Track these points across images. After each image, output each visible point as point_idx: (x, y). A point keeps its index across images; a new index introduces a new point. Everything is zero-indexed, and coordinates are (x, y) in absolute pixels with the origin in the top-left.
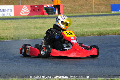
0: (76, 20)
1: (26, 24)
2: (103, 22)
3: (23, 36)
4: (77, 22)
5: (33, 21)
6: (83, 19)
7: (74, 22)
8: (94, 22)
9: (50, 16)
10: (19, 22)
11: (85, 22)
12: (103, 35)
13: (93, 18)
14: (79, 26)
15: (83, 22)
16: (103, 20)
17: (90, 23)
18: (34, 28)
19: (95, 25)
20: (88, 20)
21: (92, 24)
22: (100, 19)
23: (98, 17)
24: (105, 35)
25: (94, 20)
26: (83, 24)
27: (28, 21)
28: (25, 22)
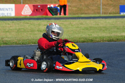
0: (83, 22)
1: (29, 26)
2: (113, 26)
3: (28, 41)
4: (84, 25)
5: (36, 23)
6: (91, 21)
7: (81, 24)
8: (102, 26)
9: (55, 16)
10: (21, 23)
11: (93, 26)
12: (114, 41)
13: (101, 21)
14: (86, 29)
15: (90, 25)
16: (112, 23)
17: (98, 26)
18: (38, 31)
19: (103, 28)
20: (96, 22)
21: (101, 27)
22: (109, 22)
23: (106, 19)
24: (116, 41)
25: (102, 23)
26: (91, 27)
27: (31, 23)
28: (28, 23)
